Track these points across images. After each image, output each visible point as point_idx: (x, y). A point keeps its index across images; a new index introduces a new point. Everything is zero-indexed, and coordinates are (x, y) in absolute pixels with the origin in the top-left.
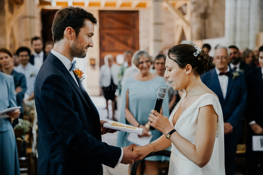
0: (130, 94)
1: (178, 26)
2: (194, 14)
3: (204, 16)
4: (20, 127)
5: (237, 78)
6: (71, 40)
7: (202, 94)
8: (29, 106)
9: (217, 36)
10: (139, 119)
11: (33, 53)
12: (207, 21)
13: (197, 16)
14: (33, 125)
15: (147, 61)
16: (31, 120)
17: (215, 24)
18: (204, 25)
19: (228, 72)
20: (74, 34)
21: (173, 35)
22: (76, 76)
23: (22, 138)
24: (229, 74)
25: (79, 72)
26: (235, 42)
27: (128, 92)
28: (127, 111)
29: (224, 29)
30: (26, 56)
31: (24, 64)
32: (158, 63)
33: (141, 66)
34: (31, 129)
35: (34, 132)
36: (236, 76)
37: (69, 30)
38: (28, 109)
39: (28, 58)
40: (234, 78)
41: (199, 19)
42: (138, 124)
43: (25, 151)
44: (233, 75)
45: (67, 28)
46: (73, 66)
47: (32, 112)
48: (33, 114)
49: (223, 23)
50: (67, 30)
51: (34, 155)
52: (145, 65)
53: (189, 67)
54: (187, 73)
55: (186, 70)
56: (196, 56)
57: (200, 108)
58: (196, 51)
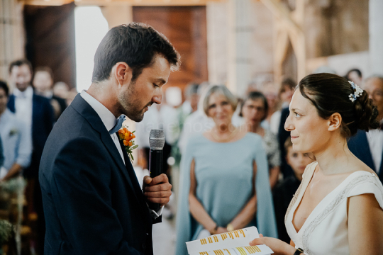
0: (198, 168)
6: (122, 84)
7: (352, 172)
10: (215, 213)
11: (14, 91)
15: (224, 103)
20: (129, 75)
21: (270, 50)
22: (121, 142)
25: (126, 135)
27: (194, 163)
28: (192, 199)
30: (1, 97)
32: (251, 107)
33: (212, 111)
37: (121, 68)
39: (5, 100)
45: (118, 64)
46: (117, 124)
50: (118, 67)
52: (219, 109)
53: (338, 117)
54: (331, 128)
55: (329, 123)
56: (353, 100)
57: (349, 198)
58: (353, 91)
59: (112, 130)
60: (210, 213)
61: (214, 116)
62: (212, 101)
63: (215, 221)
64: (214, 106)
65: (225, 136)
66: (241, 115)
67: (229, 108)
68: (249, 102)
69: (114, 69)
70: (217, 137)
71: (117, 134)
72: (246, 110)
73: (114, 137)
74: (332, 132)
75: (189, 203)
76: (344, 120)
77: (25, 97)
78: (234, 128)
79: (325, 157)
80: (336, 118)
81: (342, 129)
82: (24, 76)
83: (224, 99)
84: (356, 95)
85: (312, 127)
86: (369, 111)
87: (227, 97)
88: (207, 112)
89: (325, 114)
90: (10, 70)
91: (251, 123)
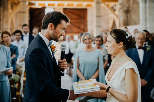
0: (80, 60)
1: (111, 18)
2: (121, 11)
3: (127, 12)
4: (13, 79)
5: (149, 51)
6: (51, 30)
7: (127, 61)
8: (19, 66)
9: (135, 24)
10: (85, 75)
12: (129, 15)
13: (123, 12)
14: (21, 78)
15: (89, 39)
16: (20, 75)
17: (134, 17)
18: (127, 17)
19: (144, 47)
20: (53, 27)
21: (108, 23)
22: (51, 49)
23: (14, 86)
24: (144, 49)
25: (53, 47)
26: (146, 28)
27: (78, 58)
28: (78, 70)
29: (139, 20)
30: (19, 35)
31: (18, 41)
32: (97, 41)
33: (85, 41)
34: (20, 80)
35: (22, 82)
36: (148, 50)
37: (51, 25)
38: (18, 67)
40: (147, 51)
41: (124, 14)
42: (84, 79)
43: (15, 93)
44: (146, 49)
45: (50, 24)
46: (50, 43)
47: (21, 69)
48: (21, 71)
49: (139, 16)
50: (50, 25)
51: (21, 96)
52: (87, 41)
53: (122, 43)
54: (120, 47)
55: (119, 45)
56: (127, 38)
57: (125, 70)
58: (127, 35)
59: (48, 46)
60: (83, 75)
61: (86, 43)
62: (85, 38)
63: (85, 77)
64: (86, 40)
65: (89, 50)
66: (94, 43)
67: (90, 40)
68: (97, 39)
69: (49, 25)
70: (86, 50)
71: (50, 46)
72: (95, 42)
73: (49, 48)
74: (120, 48)
75: (77, 71)
76: (124, 44)
77: (27, 36)
78: (92, 47)
79: (118, 56)
80: (122, 44)
81: (123, 47)
82: (27, 29)
83: (89, 38)
84: (128, 36)
85: (114, 46)
86: (132, 42)
87: (90, 37)
88: (83, 42)
89: (118, 42)
90: (23, 28)
91: (97, 46)
